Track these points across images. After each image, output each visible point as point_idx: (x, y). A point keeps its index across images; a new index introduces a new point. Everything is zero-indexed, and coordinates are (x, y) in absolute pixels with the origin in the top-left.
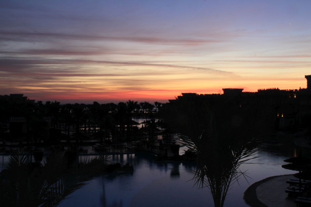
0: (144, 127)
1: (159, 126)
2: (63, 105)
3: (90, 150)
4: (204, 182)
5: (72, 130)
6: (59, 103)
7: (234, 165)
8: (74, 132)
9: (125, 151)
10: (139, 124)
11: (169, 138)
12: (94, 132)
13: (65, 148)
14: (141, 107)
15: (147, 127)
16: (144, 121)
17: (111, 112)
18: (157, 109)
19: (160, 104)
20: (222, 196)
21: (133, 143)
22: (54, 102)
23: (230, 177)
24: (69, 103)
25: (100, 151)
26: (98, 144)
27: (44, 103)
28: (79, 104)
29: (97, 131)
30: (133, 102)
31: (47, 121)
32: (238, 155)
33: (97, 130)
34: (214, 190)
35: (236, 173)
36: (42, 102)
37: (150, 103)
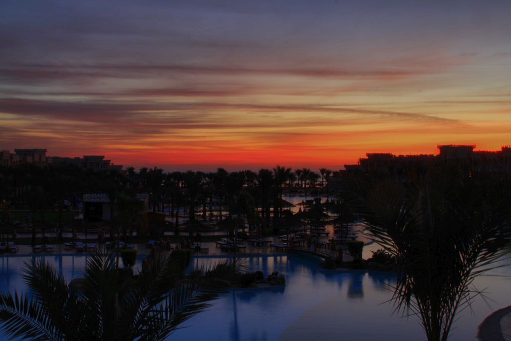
0: (302, 211)
1: (327, 210)
2: (168, 174)
3: (212, 248)
4: (411, 306)
5: (183, 216)
6: (161, 171)
7: (463, 277)
8: (186, 219)
9: (271, 252)
10: (294, 206)
11: (345, 229)
12: (219, 218)
13: (171, 245)
14: (297, 176)
15: (307, 211)
16: (303, 201)
17: (246, 185)
18: (325, 180)
19: (328, 172)
20: (442, 331)
21: (284, 238)
22: (153, 169)
23: (457, 299)
24: (178, 171)
25: (230, 250)
26: (226, 239)
27: (137, 171)
28: (193, 173)
29: (223, 218)
30: (283, 169)
31: (143, 200)
32: (471, 260)
33: (224, 215)
34: (428, 321)
35: (467, 292)
36: (134, 169)
37: (312, 170)
